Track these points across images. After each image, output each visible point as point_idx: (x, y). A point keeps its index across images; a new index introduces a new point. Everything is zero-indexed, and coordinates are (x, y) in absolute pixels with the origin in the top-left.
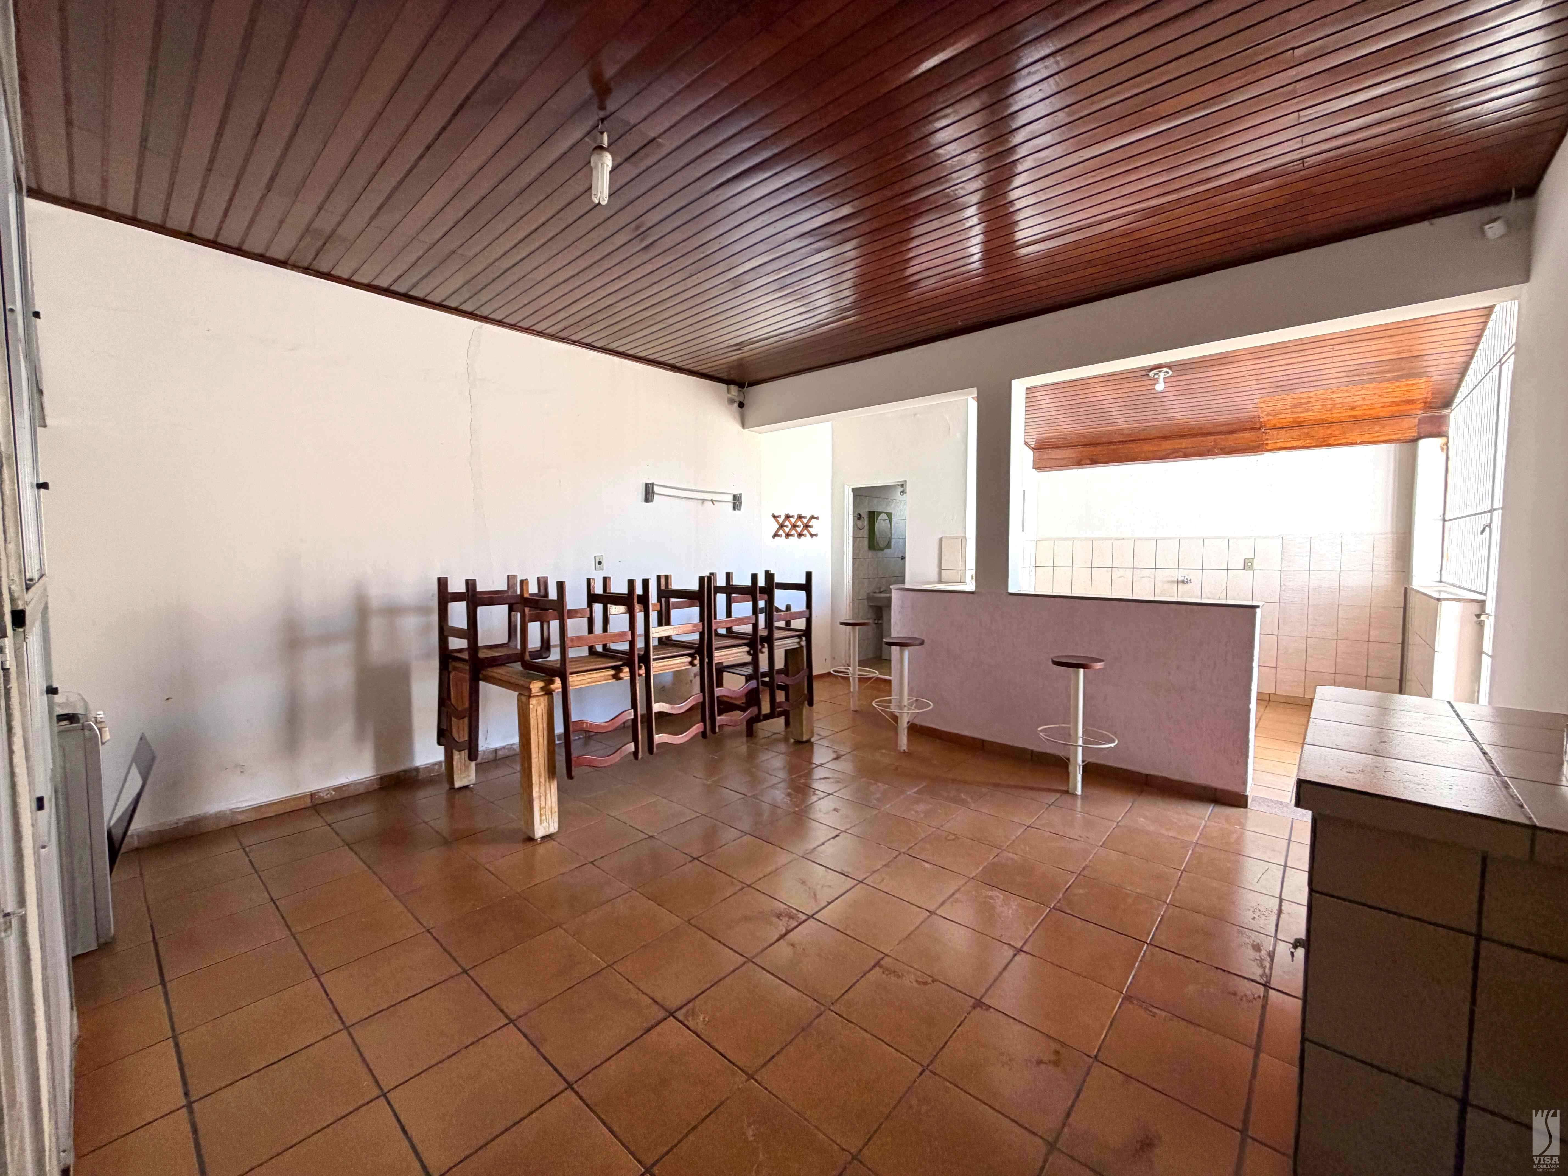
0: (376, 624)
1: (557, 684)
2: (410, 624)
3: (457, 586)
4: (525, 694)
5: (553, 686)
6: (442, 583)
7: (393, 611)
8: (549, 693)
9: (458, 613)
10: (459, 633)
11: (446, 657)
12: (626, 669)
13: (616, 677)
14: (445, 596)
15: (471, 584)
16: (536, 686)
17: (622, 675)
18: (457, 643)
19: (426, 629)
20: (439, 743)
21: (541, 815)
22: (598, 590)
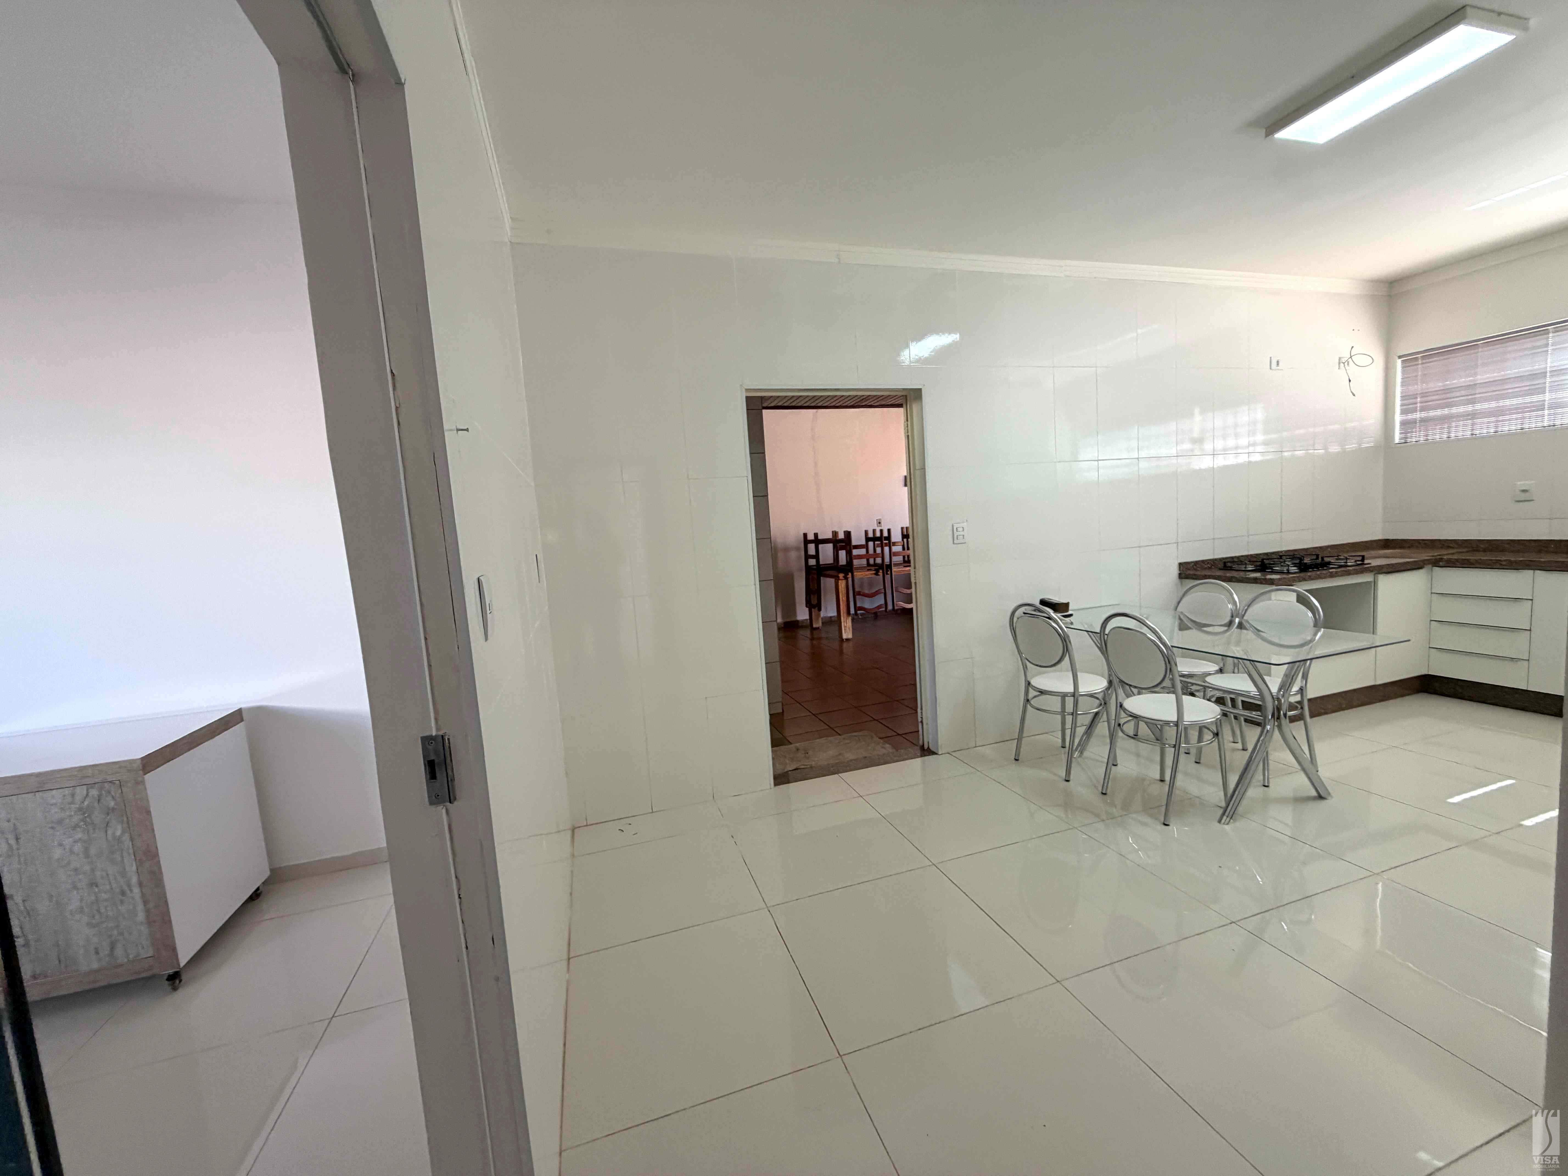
0: (780, 555)
1: (850, 575)
2: (793, 555)
3: (811, 537)
4: (837, 579)
5: (848, 576)
6: (805, 535)
7: (786, 549)
8: (846, 578)
9: (812, 548)
10: (812, 557)
11: (808, 568)
12: (881, 571)
13: (877, 574)
14: (806, 542)
15: (816, 535)
16: (841, 576)
17: (879, 574)
18: (812, 562)
19: (799, 558)
20: (807, 607)
21: (845, 630)
22: (871, 535)
